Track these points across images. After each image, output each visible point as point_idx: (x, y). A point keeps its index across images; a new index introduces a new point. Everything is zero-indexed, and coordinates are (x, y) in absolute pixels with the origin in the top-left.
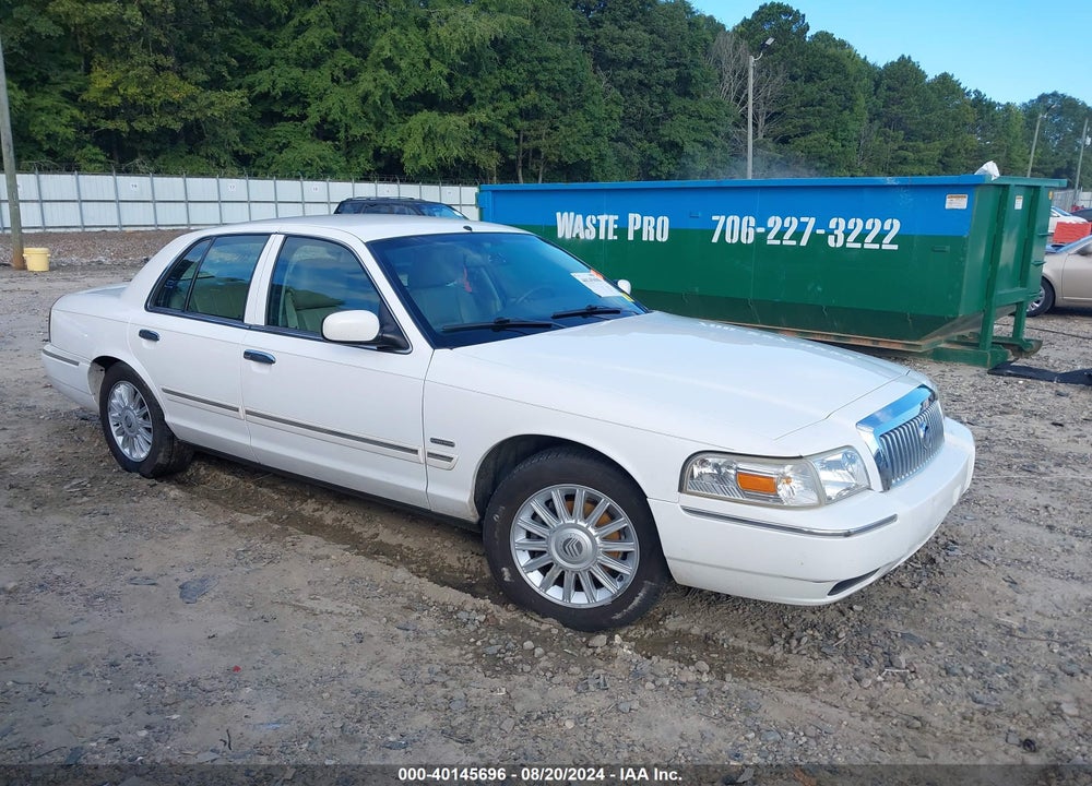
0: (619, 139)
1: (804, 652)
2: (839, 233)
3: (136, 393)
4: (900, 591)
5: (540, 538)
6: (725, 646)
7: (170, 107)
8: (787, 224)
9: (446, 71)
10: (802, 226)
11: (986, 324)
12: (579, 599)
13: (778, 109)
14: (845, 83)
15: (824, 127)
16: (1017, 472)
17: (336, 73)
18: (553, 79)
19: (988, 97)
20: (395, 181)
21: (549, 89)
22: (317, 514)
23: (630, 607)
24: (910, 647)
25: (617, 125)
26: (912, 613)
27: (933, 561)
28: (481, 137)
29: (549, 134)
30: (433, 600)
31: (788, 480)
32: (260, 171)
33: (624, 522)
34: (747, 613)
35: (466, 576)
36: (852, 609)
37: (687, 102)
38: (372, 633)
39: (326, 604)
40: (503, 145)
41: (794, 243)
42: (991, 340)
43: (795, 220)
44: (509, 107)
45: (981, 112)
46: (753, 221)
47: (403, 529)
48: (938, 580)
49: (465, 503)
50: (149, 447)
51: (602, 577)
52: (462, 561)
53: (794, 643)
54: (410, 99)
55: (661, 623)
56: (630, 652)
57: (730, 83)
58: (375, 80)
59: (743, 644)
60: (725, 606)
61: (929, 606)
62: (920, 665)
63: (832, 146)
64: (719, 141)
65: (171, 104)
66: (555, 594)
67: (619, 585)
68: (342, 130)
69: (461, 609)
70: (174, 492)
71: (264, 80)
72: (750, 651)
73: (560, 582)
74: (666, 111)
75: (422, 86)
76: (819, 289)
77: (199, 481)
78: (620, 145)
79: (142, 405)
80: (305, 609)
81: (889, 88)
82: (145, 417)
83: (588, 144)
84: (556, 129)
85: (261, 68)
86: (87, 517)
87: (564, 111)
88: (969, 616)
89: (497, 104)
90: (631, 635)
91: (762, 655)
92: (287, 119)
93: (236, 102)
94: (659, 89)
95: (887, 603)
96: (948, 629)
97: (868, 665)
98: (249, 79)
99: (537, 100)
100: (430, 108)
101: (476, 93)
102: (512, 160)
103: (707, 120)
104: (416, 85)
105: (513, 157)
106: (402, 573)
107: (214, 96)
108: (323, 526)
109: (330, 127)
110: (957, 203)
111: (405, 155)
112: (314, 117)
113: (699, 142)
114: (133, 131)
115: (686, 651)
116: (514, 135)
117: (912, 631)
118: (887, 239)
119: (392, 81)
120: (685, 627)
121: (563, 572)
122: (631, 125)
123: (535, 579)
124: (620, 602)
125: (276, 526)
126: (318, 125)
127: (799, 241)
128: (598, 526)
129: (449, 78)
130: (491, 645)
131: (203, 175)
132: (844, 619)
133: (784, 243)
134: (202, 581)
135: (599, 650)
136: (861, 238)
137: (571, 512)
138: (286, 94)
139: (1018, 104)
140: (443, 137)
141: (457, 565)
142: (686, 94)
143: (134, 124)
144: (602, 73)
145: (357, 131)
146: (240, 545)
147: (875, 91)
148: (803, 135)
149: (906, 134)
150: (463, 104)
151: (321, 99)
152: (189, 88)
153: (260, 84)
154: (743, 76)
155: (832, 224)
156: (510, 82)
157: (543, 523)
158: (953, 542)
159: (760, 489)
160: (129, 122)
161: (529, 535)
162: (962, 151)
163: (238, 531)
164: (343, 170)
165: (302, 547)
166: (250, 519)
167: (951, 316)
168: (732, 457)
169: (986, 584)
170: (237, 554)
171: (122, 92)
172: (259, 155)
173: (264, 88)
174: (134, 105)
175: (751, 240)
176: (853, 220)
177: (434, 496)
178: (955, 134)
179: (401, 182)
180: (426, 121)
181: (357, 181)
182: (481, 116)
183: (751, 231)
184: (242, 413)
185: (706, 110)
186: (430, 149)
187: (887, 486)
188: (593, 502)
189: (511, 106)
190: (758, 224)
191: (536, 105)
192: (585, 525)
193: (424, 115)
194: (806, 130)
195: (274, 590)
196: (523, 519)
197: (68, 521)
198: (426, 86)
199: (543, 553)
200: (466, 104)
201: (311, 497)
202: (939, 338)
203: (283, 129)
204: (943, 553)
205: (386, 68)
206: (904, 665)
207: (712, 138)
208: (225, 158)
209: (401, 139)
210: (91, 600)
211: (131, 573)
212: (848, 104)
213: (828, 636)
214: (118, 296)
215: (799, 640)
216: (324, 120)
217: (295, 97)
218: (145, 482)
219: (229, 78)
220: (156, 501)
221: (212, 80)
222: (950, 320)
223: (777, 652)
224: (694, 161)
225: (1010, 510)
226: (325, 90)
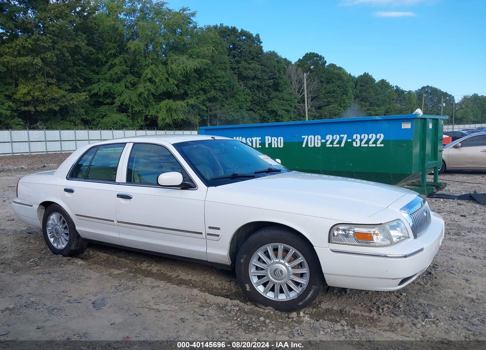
0: (250, 110)
1: (387, 314)
2: (358, 140)
3: (61, 217)
4: (420, 286)
5: (262, 269)
6: (350, 314)
7: (54, 100)
8: (334, 138)
9: (176, 83)
10: (341, 138)
11: (423, 177)
12: (282, 297)
13: (316, 95)
14: (343, 84)
15: (336, 102)
16: (453, 236)
17: (127, 84)
18: (222, 85)
19: (401, 88)
20: (154, 129)
21: (220, 90)
22: (149, 268)
23: (307, 299)
24: (433, 309)
25: (249, 104)
26: (428, 295)
27: (430, 273)
28: (192, 110)
29: (220, 108)
30: (212, 302)
31: (377, 235)
32: (94, 127)
33: (302, 259)
34: (356, 299)
35: (224, 291)
36: (401, 294)
37: (278, 93)
38: (188, 318)
39: (162, 307)
40: (201, 113)
41: (338, 146)
42: (426, 184)
43: (338, 136)
44: (203, 97)
45: (399, 94)
46: (320, 137)
47: (190, 272)
48: (435, 281)
49: (225, 256)
50: (67, 242)
51: (292, 286)
52: (221, 285)
53: (381, 310)
54: (160, 94)
55: (319, 306)
56: (309, 319)
57: (295, 85)
58: (145, 87)
59: (357, 312)
60: (345, 297)
61: (435, 292)
62: (440, 317)
63: (339, 110)
64: (292, 109)
65: (54, 99)
66: (270, 295)
67: (300, 289)
68: (130, 108)
69: (226, 305)
70: (80, 262)
71: (95, 88)
72: (362, 315)
73: (273, 290)
74: (269, 97)
75: (165, 89)
76: (351, 165)
77: (90, 257)
78: (251, 112)
79: (64, 223)
80: (154, 309)
81: (361, 86)
82: (65, 228)
83: (237, 112)
84: (223, 106)
85: (94, 83)
86: (41, 275)
87: (227, 99)
88: (453, 295)
89: (199, 96)
90: (307, 312)
91: (368, 317)
92: (105, 104)
93: (84, 97)
94: (266, 89)
95: (416, 292)
96: (446, 301)
97: (417, 318)
98: (89, 88)
99: (215, 94)
100: (169, 99)
101: (189, 92)
102: (205, 120)
103: (287, 101)
104: (162, 89)
105: (205, 118)
106: (196, 291)
107: (73, 95)
108: (152, 273)
109: (125, 107)
110: (407, 126)
111: (159, 119)
112: (117, 102)
113: (284, 110)
114: (37, 111)
115: (333, 317)
116: (206, 109)
117: (431, 303)
118: (379, 142)
119: (152, 88)
120: (330, 307)
121: (274, 285)
122: (254, 104)
123: (260, 289)
124: (301, 297)
125: (131, 274)
126: (119, 106)
127: (340, 145)
128: (289, 262)
129: (177, 86)
130: (244, 320)
131: (68, 129)
132: (399, 299)
133: (334, 146)
134: (102, 300)
135: (295, 319)
136: (367, 142)
137: (276, 256)
138: (105, 94)
139: (413, 91)
140: (175, 111)
141: (219, 287)
142: (277, 90)
143: (37, 108)
144: (241, 83)
145: (137, 109)
146: (116, 283)
147: (355, 87)
148: (327, 105)
149: (370, 104)
150: (183, 96)
151: (121, 96)
152: (63, 92)
153: (94, 89)
154: (301, 82)
155: (354, 137)
156: (203, 87)
157: (264, 262)
158: (436, 265)
159: (365, 239)
160: (35, 107)
161: (257, 268)
162: (393, 110)
163: (114, 277)
164: (131, 125)
165: (146, 283)
166: (119, 272)
167: (409, 173)
168: (352, 225)
169: (456, 282)
170: (116, 287)
171: (32, 94)
172: (93, 120)
173: (95, 91)
174: (37, 100)
175: (319, 146)
176: (363, 135)
177: (210, 254)
178: (390, 104)
179: (157, 130)
180: (167, 104)
181: (137, 130)
182: (192, 101)
183: (319, 142)
184: (115, 222)
185: (286, 96)
186: (170, 116)
187: (415, 237)
188: (286, 251)
189: (204, 97)
190: (322, 139)
191: (214, 96)
192: (283, 262)
193: (166, 101)
194: (329, 103)
195: (137, 302)
196: (254, 261)
197: (32, 277)
198: (167, 89)
199: (264, 276)
200: (184, 96)
201: (145, 261)
202: (403, 184)
203: (103, 108)
204: (433, 269)
205: (150, 82)
206: (433, 317)
207: (289, 108)
208: (78, 121)
209: (157, 112)
210: (51, 311)
211: (67, 298)
212: (345, 92)
213: (395, 307)
214: (52, 174)
215: (383, 309)
216: (122, 104)
217: (109, 95)
218: (65, 258)
219: (80, 88)
220: (71, 267)
221: (73, 89)
222: (409, 175)
223: (374, 315)
224: (282, 118)
225: (455, 251)
226: (122, 92)
